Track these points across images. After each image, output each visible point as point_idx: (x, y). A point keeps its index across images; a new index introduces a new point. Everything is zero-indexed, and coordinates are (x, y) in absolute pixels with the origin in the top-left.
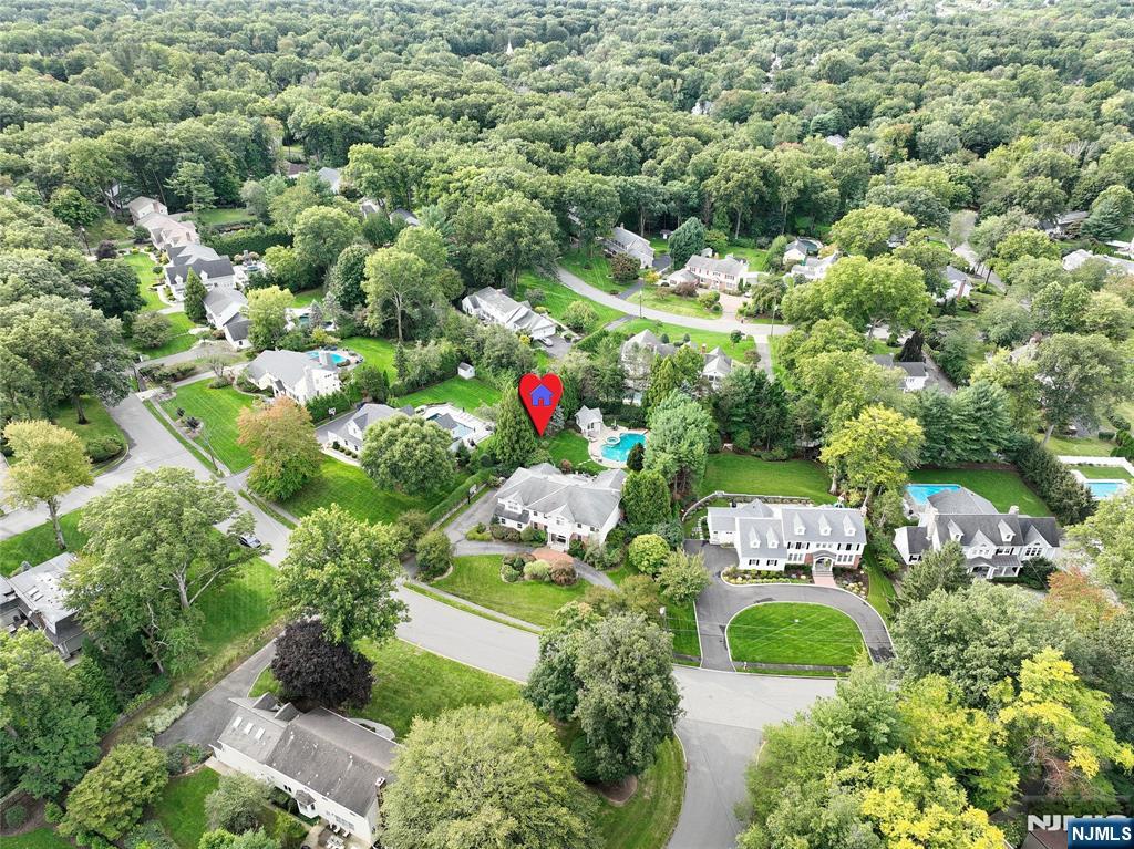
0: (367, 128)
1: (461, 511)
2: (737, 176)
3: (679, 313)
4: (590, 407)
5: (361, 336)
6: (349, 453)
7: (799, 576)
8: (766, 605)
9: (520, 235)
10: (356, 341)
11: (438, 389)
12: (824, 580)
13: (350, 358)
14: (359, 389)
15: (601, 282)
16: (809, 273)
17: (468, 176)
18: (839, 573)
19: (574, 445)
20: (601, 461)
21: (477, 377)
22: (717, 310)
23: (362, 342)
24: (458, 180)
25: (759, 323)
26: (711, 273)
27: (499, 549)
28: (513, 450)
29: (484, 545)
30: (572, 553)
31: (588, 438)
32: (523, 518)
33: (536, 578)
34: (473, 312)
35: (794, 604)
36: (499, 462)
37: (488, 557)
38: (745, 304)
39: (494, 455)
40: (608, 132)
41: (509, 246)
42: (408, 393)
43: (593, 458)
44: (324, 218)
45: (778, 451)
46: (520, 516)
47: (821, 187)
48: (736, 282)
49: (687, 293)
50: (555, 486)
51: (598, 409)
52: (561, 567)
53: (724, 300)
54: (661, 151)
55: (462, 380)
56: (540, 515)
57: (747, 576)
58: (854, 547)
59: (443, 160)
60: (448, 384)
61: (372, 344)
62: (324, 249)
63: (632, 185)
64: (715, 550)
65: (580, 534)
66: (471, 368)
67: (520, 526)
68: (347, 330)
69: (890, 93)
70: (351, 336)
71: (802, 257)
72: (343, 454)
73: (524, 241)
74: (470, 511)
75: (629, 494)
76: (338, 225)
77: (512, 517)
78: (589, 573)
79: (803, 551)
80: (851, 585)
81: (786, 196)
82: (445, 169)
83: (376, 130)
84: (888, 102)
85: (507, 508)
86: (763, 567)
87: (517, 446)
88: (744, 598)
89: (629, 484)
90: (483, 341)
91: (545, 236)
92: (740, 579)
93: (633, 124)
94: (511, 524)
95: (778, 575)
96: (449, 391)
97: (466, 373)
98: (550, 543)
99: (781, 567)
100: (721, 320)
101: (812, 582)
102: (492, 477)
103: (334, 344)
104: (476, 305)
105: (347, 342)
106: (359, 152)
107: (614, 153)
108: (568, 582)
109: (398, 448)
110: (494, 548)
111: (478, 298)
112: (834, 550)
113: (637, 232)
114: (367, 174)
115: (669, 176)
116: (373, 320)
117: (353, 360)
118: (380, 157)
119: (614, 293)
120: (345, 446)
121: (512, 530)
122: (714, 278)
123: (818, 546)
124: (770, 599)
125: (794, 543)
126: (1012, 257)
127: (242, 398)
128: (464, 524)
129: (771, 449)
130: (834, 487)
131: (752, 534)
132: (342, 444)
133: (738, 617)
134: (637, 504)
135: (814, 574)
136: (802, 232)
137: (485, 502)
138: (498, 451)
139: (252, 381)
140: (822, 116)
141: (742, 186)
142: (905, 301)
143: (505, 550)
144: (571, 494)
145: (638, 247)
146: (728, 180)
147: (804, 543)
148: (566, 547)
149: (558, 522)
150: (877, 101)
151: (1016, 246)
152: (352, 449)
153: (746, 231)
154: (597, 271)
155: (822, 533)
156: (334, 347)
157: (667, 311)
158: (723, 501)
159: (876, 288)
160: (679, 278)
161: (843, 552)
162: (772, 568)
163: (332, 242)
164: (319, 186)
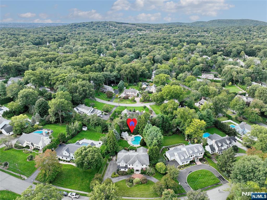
0: (22, 66)
1: (106, 169)
2: (128, 70)
3: (127, 103)
4: (125, 132)
5: (48, 124)
6: (64, 161)
7: (193, 163)
8: (191, 173)
9: (86, 90)
10: (47, 126)
11: (79, 135)
12: (199, 163)
13: (48, 131)
14: (59, 140)
15: (104, 98)
16: (150, 90)
17: (63, 76)
18: (201, 160)
19: (124, 143)
20: (133, 146)
21: (88, 129)
22: (135, 101)
23: (49, 126)
24: (61, 78)
25: (145, 103)
26: (130, 93)
27: (122, 178)
28: (113, 148)
29: (117, 178)
30: (142, 173)
31: (126, 140)
32: (126, 167)
33: (138, 183)
34: (77, 112)
35: (197, 171)
36: (110, 152)
37: (121, 181)
38: (140, 99)
39: (108, 151)
40: (91, 62)
41: (84, 93)
42: (72, 138)
43: (131, 145)
44: (28, 92)
45: (170, 133)
46: (125, 167)
47: (144, 71)
48: (136, 94)
49: (126, 98)
50: (132, 156)
51: (127, 132)
52: (144, 179)
53: (136, 99)
54: (106, 66)
55: (84, 131)
56: (131, 165)
57: (183, 167)
58: (202, 153)
59: (54, 73)
60: (82, 133)
61: (53, 126)
62: (30, 101)
63: (105, 74)
64: (171, 162)
65: (143, 167)
66: (86, 127)
67: (125, 170)
68: (43, 123)
69: (143, 50)
70: (45, 125)
71: (146, 86)
72: (62, 161)
73: (88, 91)
74: (108, 169)
75: (150, 153)
76: (32, 93)
77: (122, 168)
78: (149, 178)
79: (193, 157)
80: (204, 162)
81: (139, 73)
82: (55, 75)
83: (25, 66)
84: (143, 52)
85: (121, 166)
86: (185, 163)
87: (114, 147)
88: (186, 173)
89: (150, 151)
90: (90, 119)
91: (92, 89)
92: (182, 168)
93: (96, 60)
94: (122, 170)
95: (189, 165)
96: (83, 135)
97: (85, 129)
98: (135, 172)
99: (189, 162)
100: (137, 104)
101: (197, 164)
102: (109, 157)
103: (41, 128)
104: (78, 110)
105: (45, 126)
106: (29, 73)
107: (95, 67)
108: (146, 182)
109: (90, 156)
110: (121, 178)
111: (78, 108)
112: (198, 155)
113: (106, 85)
114: (32, 78)
115: (111, 71)
116: (53, 119)
117: (50, 131)
118: (35, 73)
119: (109, 101)
120: (62, 159)
121: (123, 171)
122: (131, 94)
123: (195, 155)
124: (191, 172)
125: (191, 156)
126: (189, 82)
127: (19, 151)
128: (109, 173)
129: (168, 133)
130: (186, 139)
131: (181, 156)
132: (61, 158)
133: (187, 179)
134: (153, 155)
135: (196, 162)
136: (142, 81)
137: (111, 165)
138: (109, 150)
139: (20, 145)
140: (132, 55)
141: (130, 72)
142: (181, 94)
143: (124, 178)
144: (138, 157)
145: (110, 89)
146: (126, 71)
147: (193, 155)
148: (140, 172)
149: (137, 166)
150: (141, 52)
151: (189, 79)
152: (65, 159)
153: (130, 82)
154: (101, 96)
155: (196, 152)
156: (41, 129)
157: (124, 103)
158: (166, 149)
159: (175, 92)
160: (123, 95)
161: (200, 155)
162: (187, 163)
163: (32, 99)
164: (21, 83)
